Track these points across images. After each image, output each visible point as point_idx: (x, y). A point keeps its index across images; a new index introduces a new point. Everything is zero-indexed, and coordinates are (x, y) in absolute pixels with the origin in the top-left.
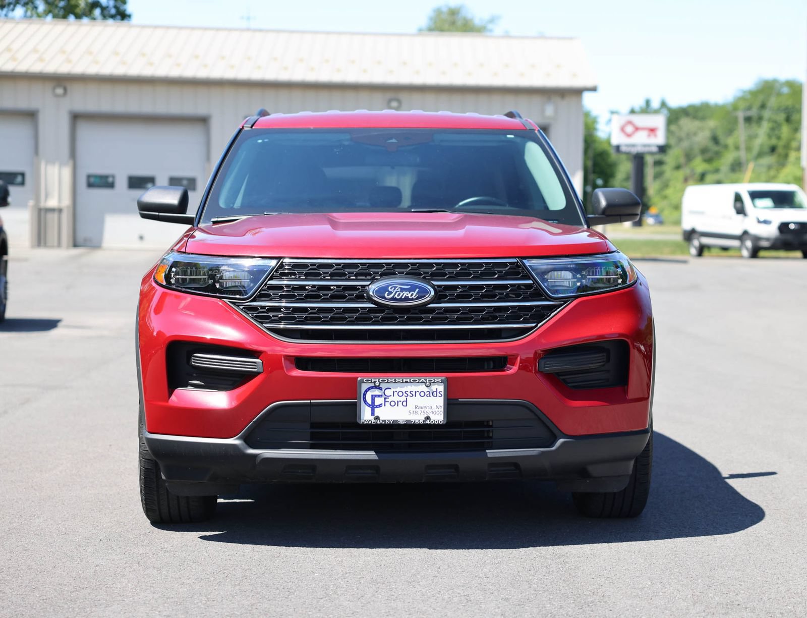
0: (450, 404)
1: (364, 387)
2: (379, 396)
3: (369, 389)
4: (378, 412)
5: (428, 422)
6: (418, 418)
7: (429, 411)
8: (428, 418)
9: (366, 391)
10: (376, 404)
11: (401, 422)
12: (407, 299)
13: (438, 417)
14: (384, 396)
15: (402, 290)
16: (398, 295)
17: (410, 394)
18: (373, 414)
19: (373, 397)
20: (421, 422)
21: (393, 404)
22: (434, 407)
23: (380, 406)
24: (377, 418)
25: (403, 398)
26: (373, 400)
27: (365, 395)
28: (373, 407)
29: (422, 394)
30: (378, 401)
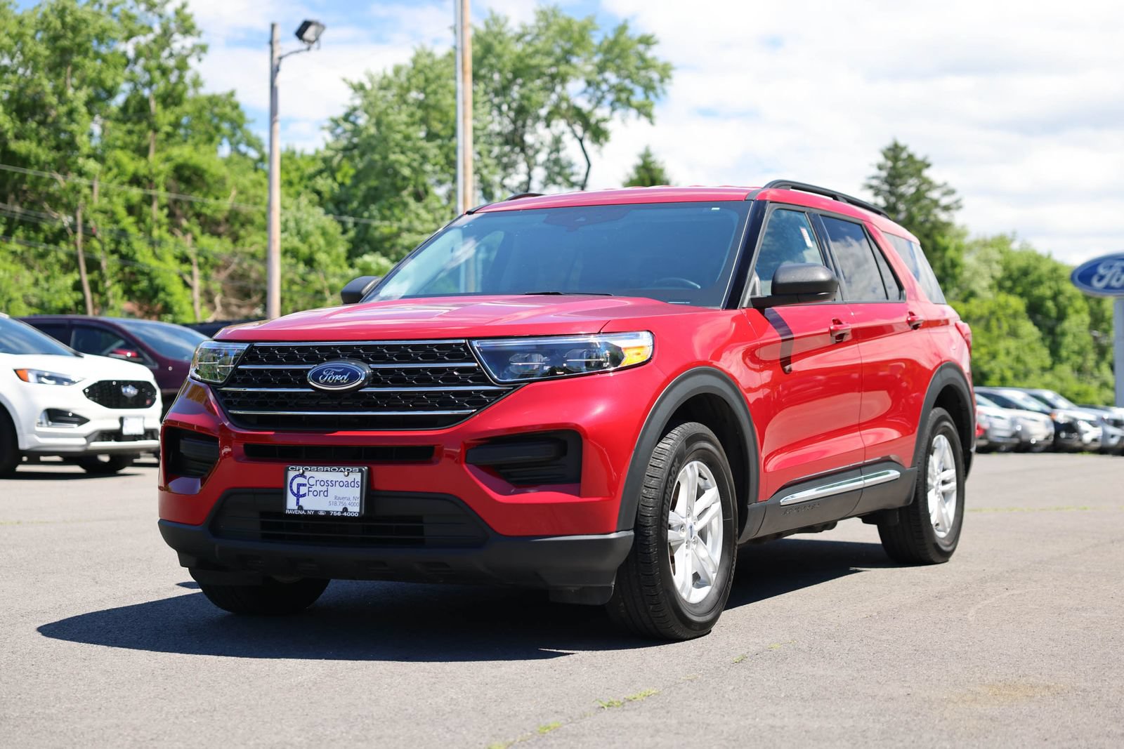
2: (304, 485)
3: (295, 477)
5: (345, 514)
6: (336, 509)
7: (347, 502)
8: (345, 510)
9: (293, 480)
10: (301, 493)
12: (338, 383)
13: (355, 509)
14: (308, 485)
15: (335, 374)
16: (331, 379)
17: (330, 484)
18: (298, 503)
19: (299, 485)
20: (339, 514)
21: (315, 493)
22: (352, 498)
24: (300, 508)
25: (324, 488)
26: (298, 489)
29: (341, 484)
30: (303, 490)
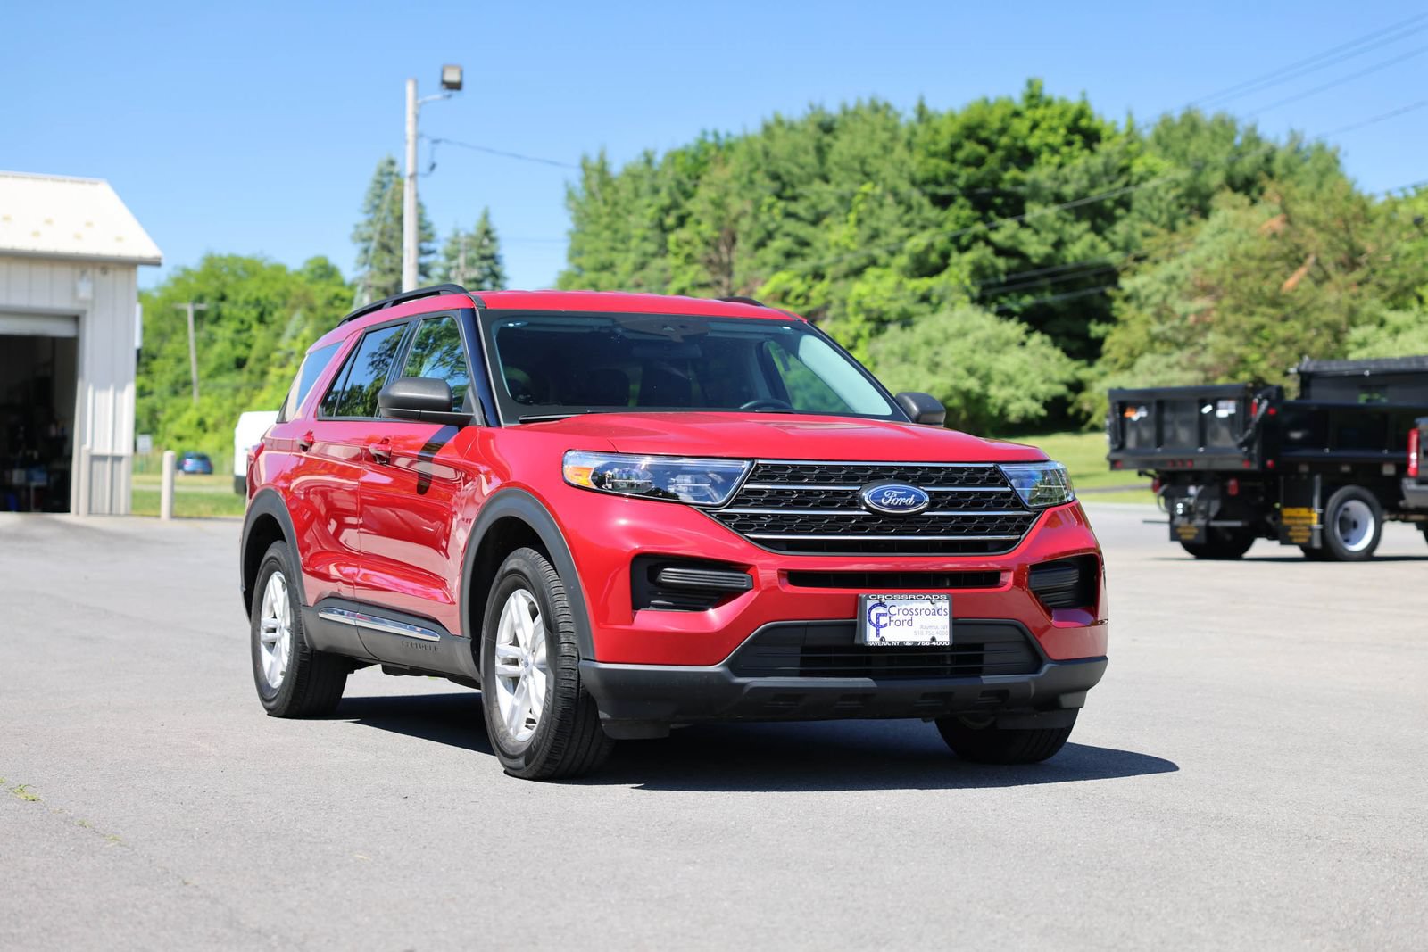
0: (956, 624)
1: (869, 604)
4: (883, 632)
11: (908, 644)
23: (885, 626)
27: (869, 613)
28: (878, 626)
